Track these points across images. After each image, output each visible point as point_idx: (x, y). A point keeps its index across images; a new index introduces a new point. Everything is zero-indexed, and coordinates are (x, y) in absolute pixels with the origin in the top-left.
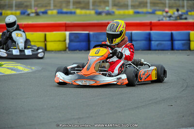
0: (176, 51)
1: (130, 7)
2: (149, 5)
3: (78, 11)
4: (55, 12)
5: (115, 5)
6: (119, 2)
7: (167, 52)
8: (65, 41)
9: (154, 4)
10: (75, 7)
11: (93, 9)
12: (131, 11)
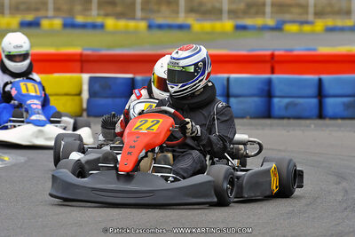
0: (327, 121)
1: (225, 15)
2: (268, 9)
3: (110, 23)
4: (58, 23)
5: (191, 10)
6: (201, 4)
7: (308, 122)
8: (79, 94)
9: (280, 8)
10: (102, 12)
11: (142, 19)
12: (228, 25)
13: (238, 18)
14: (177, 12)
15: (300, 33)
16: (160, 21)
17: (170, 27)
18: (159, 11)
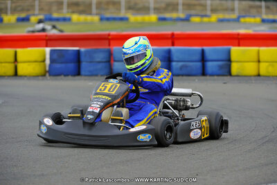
0: (208, 77)
1: (152, 11)
2: (180, 7)
3: (75, 17)
5: (129, 8)
6: (136, 4)
7: (194, 78)
8: (44, 61)
9: (188, 6)
10: (70, 10)
11: (97, 14)
12: (153, 17)
13: (161, 13)
14: (119, 10)
15: (201, 23)
16: (108, 15)
17: (114, 19)
18: (107, 9)
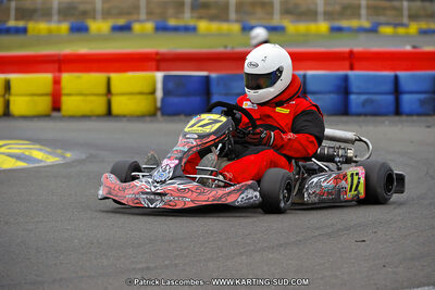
0: (404, 118)
2: (363, 12)
3: (203, 25)
4: (149, 26)
5: (287, 12)
6: (296, 6)
8: (153, 92)
10: (196, 15)
12: (323, 27)
14: (271, 14)
15: (395, 36)
16: (254, 23)
18: (253, 13)
